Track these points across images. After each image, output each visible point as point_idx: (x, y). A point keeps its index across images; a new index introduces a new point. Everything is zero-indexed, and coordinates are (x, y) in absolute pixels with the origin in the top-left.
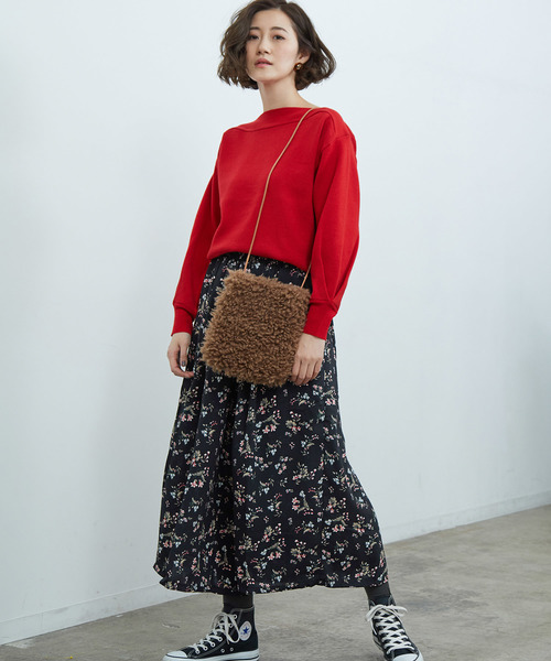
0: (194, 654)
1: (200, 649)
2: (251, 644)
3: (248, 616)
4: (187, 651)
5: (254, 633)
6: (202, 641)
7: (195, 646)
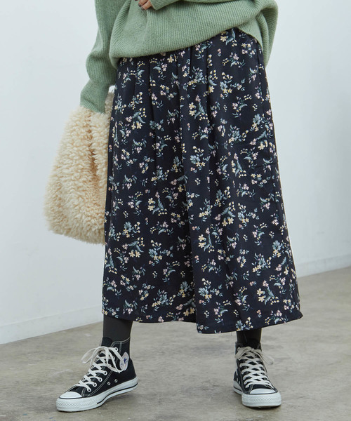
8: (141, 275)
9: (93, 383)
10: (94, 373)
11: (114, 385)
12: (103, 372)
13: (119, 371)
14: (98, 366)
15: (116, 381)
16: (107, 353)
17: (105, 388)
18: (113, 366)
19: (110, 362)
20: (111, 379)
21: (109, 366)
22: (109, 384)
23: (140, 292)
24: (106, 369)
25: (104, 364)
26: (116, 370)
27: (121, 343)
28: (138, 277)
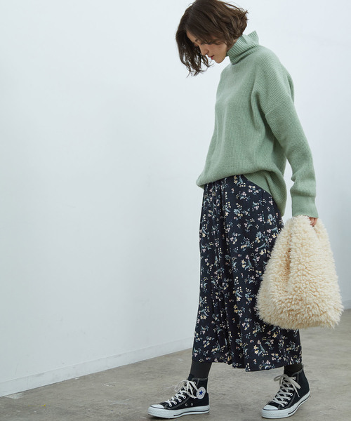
0: (168, 406)
1: (172, 403)
2: (205, 401)
3: (203, 384)
4: (163, 404)
5: (207, 395)
6: (173, 398)
7: (169, 402)
8: (206, 331)
9: (174, 402)
10: (177, 396)
11: (189, 406)
12: (183, 396)
13: (195, 397)
14: (181, 392)
15: (192, 404)
16: (188, 384)
17: (182, 407)
18: (191, 393)
19: (189, 390)
20: (188, 402)
21: (188, 393)
22: (186, 405)
23: (204, 342)
24: (185, 394)
25: (185, 391)
26: (193, 397)
27: (199, 379)
28: (204, 332)
